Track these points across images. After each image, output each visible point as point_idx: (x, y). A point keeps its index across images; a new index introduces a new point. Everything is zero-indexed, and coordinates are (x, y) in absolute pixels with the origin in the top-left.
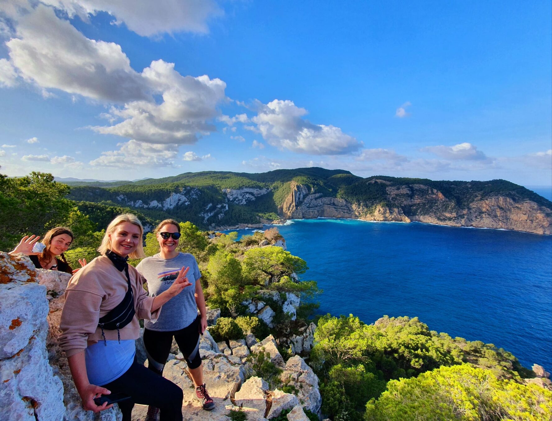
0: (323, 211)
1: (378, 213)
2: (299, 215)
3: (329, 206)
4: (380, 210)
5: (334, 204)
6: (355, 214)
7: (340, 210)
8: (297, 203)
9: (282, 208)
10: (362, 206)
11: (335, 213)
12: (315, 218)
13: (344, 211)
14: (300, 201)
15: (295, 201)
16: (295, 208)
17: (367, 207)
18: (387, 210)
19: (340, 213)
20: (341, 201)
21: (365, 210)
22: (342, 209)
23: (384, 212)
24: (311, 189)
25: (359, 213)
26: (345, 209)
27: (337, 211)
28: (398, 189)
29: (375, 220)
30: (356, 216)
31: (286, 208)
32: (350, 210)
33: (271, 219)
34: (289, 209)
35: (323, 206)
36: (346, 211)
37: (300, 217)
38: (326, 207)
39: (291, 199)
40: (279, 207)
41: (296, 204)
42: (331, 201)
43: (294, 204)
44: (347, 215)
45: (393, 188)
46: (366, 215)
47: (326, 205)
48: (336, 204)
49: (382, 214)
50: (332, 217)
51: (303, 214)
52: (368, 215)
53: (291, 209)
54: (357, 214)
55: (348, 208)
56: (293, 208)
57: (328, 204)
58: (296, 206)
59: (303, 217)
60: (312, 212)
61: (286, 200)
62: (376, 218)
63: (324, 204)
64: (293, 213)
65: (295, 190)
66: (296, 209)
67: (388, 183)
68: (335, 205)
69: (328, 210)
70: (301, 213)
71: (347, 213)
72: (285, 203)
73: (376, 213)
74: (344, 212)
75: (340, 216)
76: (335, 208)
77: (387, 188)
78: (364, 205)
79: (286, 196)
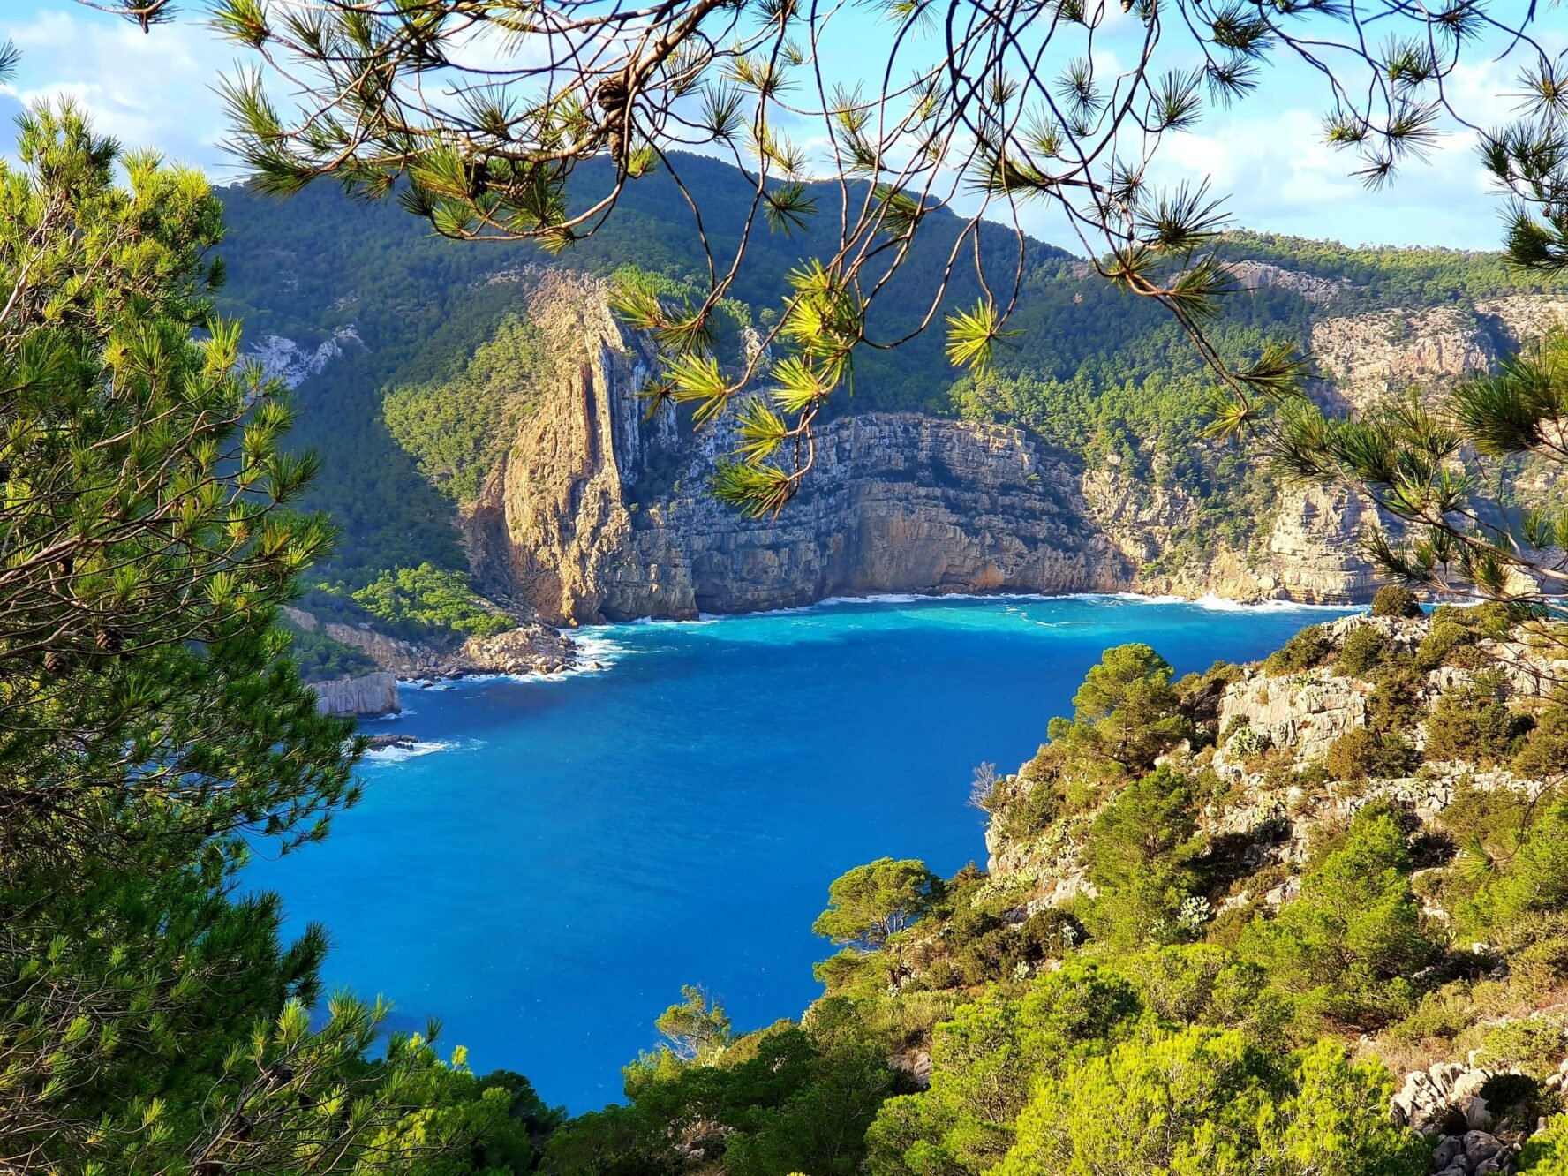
0: (857, 539)
1: (1300, 533)
2: (665, 578)
3: (900, 487)
4: (1311, 512)
5: (940, 472)
6: (1119, 554)
7: (997, 521)
8: (637, 466)
9: (493, 522)
10: (1168, 485)
11: (960, 550)
12: (802, 599)
13: (1028, 528)
14: (656, 455)
15: (619, 448)
16: (620, 518)
17: (1206, 493)
18: (1360, 508)
19: (996, 547)
20: (996, 445)
21: (1195, 512)
22: (1009, 510)
23: (1345, 526)
24: (740, 343)
25: (1149, 539)
26: (1032, 515)
27: (976, 533)
28: (1404, 336)
29: (1286, 596)
30: (1127, 570)
31: (540, 520)
32: (1073, 522)
33: (432, 630)
34: (567, 532)
35: (855, 493)
36: (1041, 529)
37: (675, 596)
38: (878, 501)
39: (583, 435)
40: (467, 506)
41: (632, 479)
42: (914, 445)
43: (610, 476)
44: (1055, 564)
45: (1362, 329)
46: (1209, 557)
47: (878, 487)
48: (958, 470)
49: (1335, 543)
50: (932, 588)
51: (696, 571)
52: (1225, 559)
53: (583, 524)
54: (1133, 550)
55: (1059, 501)
56: (604, 514)
57: (893, 476)
58: (630, 494)
59: (705, 604)
60: (775, 547)
61: (526, 442)
62: (1287, 576)
63: (858, 472)
64: (610, 561)
65: (609, 354)
66: (639, 522)
67: (1321, 291)
68: (955, 482)
69: (898, 518)
70: (678, 557)
71: (1056, 543)
72: (518, 475)
73: (1287, 536)
74: (1031, 542)
75: (999, 575)
76: (954, 507)
77: (1319, 332)
78: (1180, 472)
79: (511, 404)
